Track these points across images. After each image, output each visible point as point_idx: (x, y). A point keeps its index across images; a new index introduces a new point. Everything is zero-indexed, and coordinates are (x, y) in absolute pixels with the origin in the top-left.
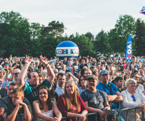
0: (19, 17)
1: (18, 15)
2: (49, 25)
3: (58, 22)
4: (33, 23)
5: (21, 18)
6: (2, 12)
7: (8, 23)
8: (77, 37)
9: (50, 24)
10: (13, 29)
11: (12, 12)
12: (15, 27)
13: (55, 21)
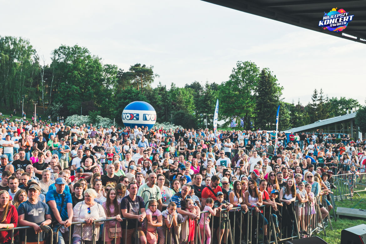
0: (87, 54)
1: (86, 51)
2: (130, 69)
3: (144, 66)
4: (107, 65)
5: (89, 57)
6: (61, 46)
7: (69, 62)
8: (172, 90)
9: (132, 68)
10: (76, 72)
11: (76, 47)
12: (79, 70)
13: (140, 65)
